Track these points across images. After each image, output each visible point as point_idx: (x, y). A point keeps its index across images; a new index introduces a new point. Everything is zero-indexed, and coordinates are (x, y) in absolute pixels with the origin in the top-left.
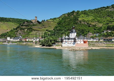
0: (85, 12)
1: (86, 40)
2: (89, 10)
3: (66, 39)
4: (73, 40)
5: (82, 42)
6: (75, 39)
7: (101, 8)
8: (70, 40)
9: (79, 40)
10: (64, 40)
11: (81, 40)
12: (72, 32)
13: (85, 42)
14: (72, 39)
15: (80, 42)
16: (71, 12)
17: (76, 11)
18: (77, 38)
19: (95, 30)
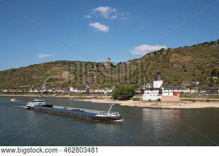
0: (178, 51)
1: (177, 91)
2: (186, 47)
3: (147, 89)
4: (158, 91)
5: (171, 94)
6: (160, 90)
7: (203, 44)
8: (154, 91)
9: (167, 91)
10: (145, 91)
11: (170, 91)
12: (156, 79)
13: (175, 94)
14: (156, 89)
15: (168, 94)
16: (159, 51)
17: (166, 49)
18: (163, 88)
19: (194, 76)
